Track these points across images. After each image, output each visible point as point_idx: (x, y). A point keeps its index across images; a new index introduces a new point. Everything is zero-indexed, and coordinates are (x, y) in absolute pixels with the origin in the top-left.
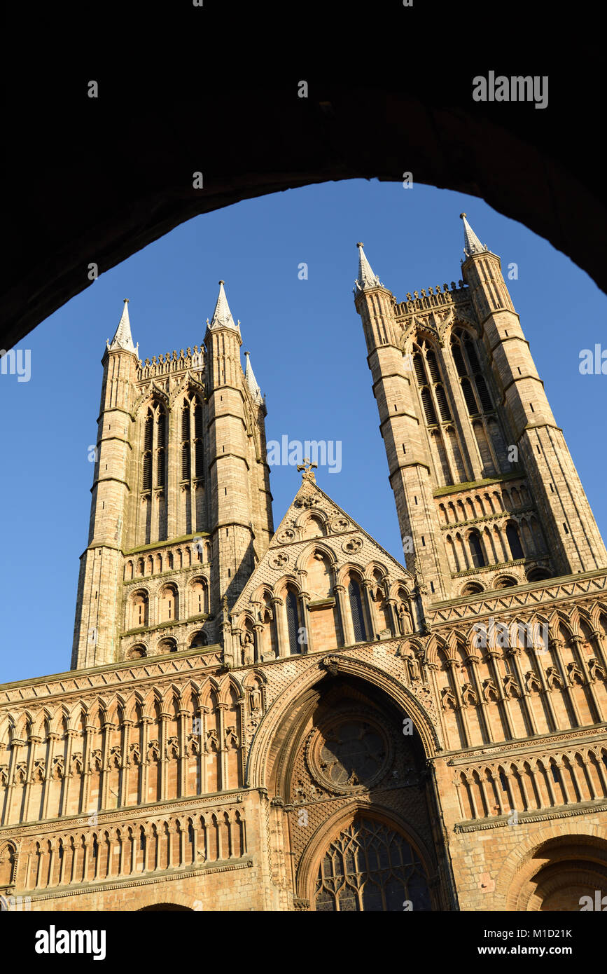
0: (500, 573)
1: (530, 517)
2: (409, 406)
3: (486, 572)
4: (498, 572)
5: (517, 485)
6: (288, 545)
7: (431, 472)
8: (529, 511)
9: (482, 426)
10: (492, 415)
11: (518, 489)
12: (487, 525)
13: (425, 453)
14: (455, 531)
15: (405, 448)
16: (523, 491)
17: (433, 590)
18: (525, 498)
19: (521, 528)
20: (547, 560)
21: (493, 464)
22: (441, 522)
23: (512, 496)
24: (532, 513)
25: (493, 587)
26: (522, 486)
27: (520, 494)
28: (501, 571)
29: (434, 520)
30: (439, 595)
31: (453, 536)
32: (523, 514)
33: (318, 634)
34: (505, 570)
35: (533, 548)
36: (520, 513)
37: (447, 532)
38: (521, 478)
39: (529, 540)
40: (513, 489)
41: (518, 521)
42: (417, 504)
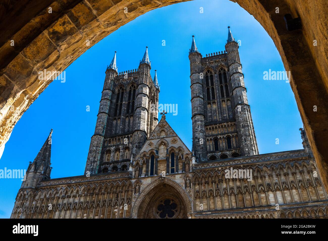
0: (223, 153)
1: (235, 135)
2: (201, 94)
3: (218, 153)
4: (222, 153)
5: (233, 123)
6: (153, 139)
7: (206, 117)
8: (235, 133)
9: (225, 102)
10: (229, 98)
11: (233, 125)
12: (221, 136)
13: (204, 110)
14: (210, 137)
15: (198, 108)
16: (234, 125)
17: (200, 157)
18: (235, 128)
19: (232, 138)
20: (239, 150)
21: (227, 115)
22: (206, 134)
23: (231, 127)
24: (236, 134)
25: (220, 157)
26: (234, 124)
27: (233, 127)
28: (223, 152)
29: (203, 134)
30: (201, 159)
31: (209, 139)
32: (233, 134)
33: (160, 169)
34: (225, 152)
35: (235, 146)
36: (232, 133)
37: (208, 138)
38: (234, 121)
39: (234, 142)
40: (231, 125)
41: (231, 136)
42: (198, 128)
